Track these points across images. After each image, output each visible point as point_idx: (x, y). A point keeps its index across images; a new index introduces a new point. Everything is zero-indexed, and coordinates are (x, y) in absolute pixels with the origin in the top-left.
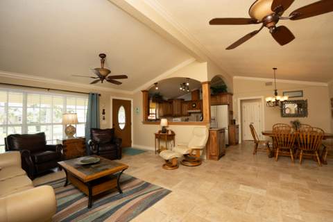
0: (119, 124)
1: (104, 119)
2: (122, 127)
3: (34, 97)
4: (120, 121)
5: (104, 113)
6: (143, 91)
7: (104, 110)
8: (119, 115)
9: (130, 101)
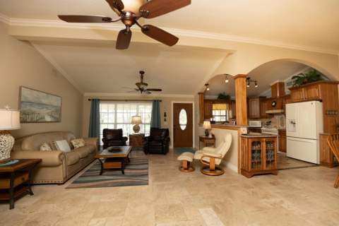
0: (179, 125)
1: (165, 120)
2: (183, 128)
3: (120, 106)
4: (181, 122)
5: (165, 116)
6: (199, 93)
7: (165, 113)
8: (180, 117)
9: (192, 104)
